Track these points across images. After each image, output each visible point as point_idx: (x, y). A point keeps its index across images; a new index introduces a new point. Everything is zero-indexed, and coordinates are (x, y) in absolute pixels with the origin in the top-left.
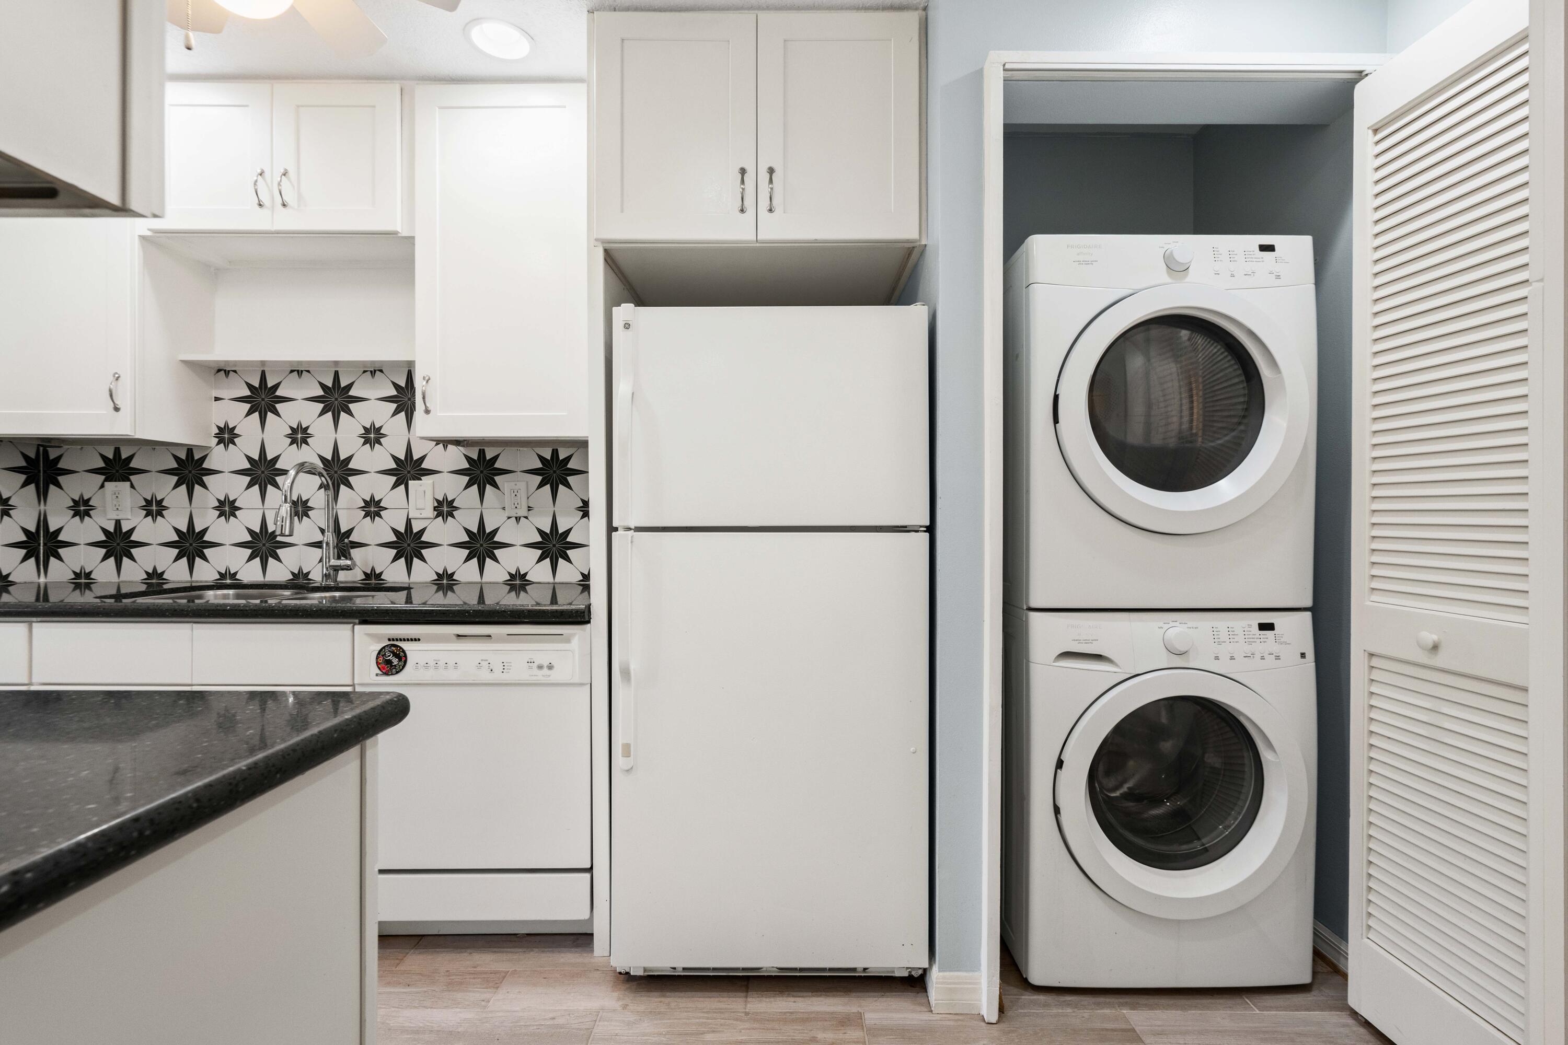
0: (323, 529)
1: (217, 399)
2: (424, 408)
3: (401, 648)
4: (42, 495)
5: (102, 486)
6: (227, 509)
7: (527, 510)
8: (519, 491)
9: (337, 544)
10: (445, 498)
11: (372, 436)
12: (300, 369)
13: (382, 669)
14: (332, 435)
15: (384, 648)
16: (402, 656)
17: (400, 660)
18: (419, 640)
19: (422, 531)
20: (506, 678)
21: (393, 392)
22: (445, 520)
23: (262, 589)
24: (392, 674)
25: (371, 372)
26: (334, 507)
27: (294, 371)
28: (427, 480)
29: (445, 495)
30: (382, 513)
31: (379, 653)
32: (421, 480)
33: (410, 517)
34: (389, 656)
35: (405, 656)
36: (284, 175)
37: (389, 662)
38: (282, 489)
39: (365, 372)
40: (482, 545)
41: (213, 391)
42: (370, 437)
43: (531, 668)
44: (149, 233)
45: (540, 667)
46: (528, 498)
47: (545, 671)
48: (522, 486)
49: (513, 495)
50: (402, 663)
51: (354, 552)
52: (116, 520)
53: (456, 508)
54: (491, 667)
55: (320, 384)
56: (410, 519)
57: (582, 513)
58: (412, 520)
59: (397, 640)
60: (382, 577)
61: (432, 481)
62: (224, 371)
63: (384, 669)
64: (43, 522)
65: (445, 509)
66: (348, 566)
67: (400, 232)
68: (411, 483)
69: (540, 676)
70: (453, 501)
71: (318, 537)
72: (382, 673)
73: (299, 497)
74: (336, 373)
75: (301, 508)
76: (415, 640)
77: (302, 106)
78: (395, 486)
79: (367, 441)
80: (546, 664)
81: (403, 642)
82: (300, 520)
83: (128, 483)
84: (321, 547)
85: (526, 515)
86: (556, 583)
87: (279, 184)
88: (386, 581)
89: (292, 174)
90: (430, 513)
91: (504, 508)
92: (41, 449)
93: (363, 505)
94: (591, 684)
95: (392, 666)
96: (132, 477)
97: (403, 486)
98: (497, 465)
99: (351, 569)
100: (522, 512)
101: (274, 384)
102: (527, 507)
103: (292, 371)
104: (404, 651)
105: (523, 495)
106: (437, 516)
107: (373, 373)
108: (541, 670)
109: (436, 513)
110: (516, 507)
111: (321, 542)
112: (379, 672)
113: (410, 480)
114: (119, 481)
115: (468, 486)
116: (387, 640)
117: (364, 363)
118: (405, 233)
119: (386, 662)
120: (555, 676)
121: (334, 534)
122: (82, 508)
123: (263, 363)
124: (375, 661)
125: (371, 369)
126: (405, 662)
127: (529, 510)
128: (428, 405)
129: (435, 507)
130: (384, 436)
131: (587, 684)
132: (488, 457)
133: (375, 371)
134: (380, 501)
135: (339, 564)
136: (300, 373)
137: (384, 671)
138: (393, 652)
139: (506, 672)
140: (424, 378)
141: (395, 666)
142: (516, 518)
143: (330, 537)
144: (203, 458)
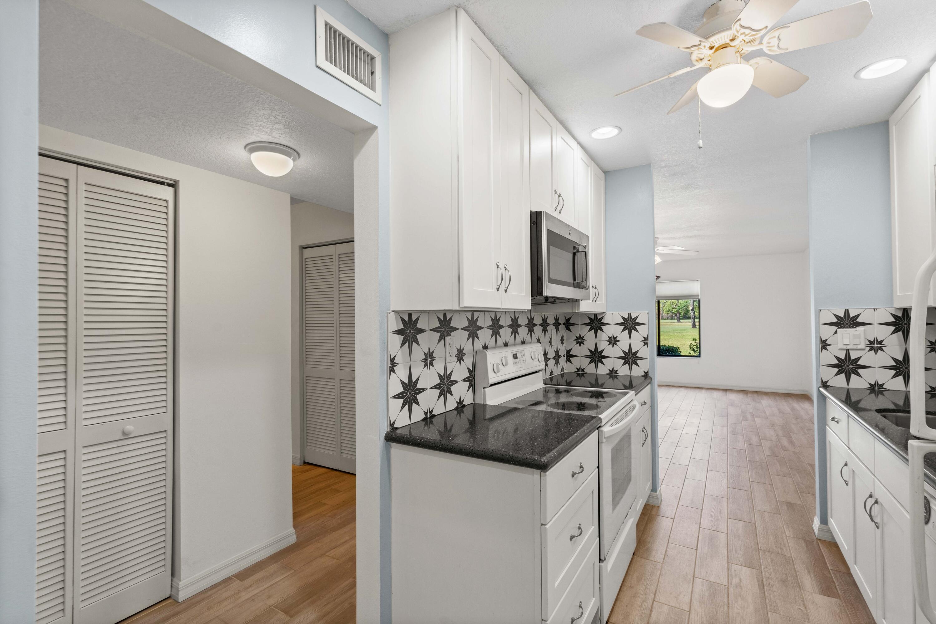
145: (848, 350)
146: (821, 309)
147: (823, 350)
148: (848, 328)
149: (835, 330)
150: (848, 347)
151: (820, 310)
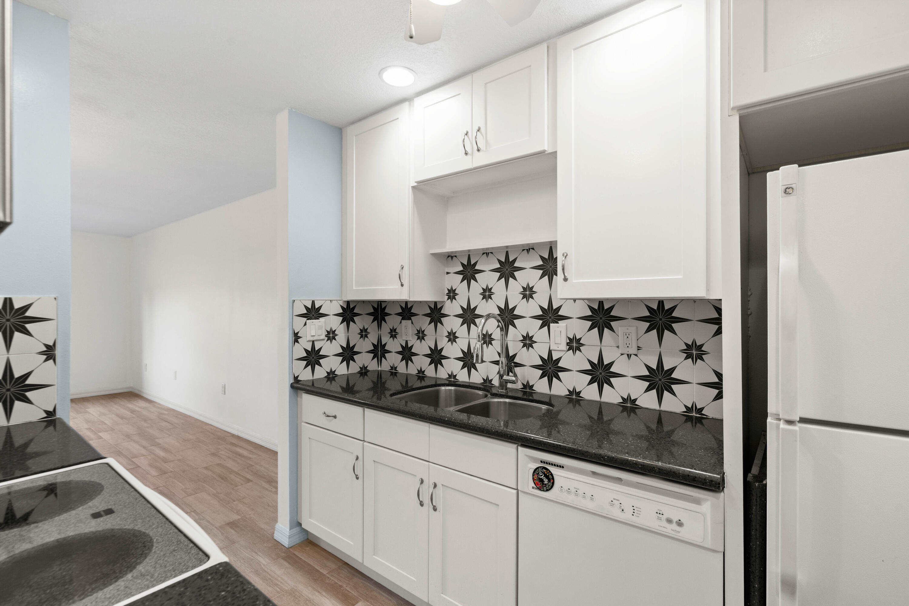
0: (499, 353)
1: (448, 273)
2: (563, 277)
3: (550, 472)
4: (380, 326)
5: (401, 322)
6: (452, 337)
7: (637, 349)
8: (630, 334)
9: (507, 364)
10: (575, 336)
11: (528, 293)
12: (488, 252)
13: (536, 484)
14: (505, 293)
15: (538, 468)
16: (550, 478)
17: (549, 481)
18: (563, 467)
19: (559, 360)
20: (635, 520)
21: (540, 263)
22: (574, 353)
23: (468, 388)
24: (543, 491)
25: (527, 250)
26: (506, 339)
27: (485, 253)
28: (562, 324)
29: (575, 334)
30: (533, 345)
31: (534, 471)
32: (558, 323)
33: (551, 349)
34: (542, 476)
35: (553, 479)
36: (479, 131)
37: (541, 480)
38: (478, 326)
39: (523, 250)
40: (601, 374)
41: (446, 269)
42: (526, 294)
43: (659, 519)
44: (416, 184)
45: (669, 521)
46: (638, 340)
47: (674, 526)
48: (632, 330)
49: (626, 337)
50: (550, 484)
51: (517, 370)
52: (406, 341)
53: (583, 345)
54: (622, 508)
55: (498, 261)
56: (551, 350)
57: (686, 355)
58: (552, 351)
59: (547, 463)
60: (533, 388)
61: (566, 324)
62: (451, 256)
63: (538, 485)
64: (380, 340)
65: (575, 345)
66: (513, 381)
67: (547, 150)
68: (552, 325)
69: (670, 529)
70: (580, 339)
71: (497, 358)
72: (536, 487)
73: (487, 332)
74: (507, 252)
75: (487, 339)
76: (560, 467)
77: (488, 83)
78: (542, 327)
79: (525, 296)
80: (675, 519)
81: (551, 466)
82: (487, 346)
83: (411, 321)
84: (498, 364)
85: (636, 353)
86: (662, 411)
87: (476, 138)
88: (536, 391)
89: (483, 130)
90: (564, 347)
91: (618, 347)
92: (379, 302)
93: (522, 339)
94: (724, 553)
95: (543, 484)
96: (412, 318)
97: (546, 327)
98: (612, 314)
99: (515, 383)
100: (633, 350)
101: (474, 262)
102: (637, 347)
103: (483, 254)
104: (552, 475)
105: (633, 337)
106: (569, 350)
107: (528, 251)
108: (672, 524)
109: (568, 347)
110: (628, 347)
111: (498, 361)
112: (534, 486)
113: (551, 323)
114: (407, 320)
115: (591, 329)
116: (540, 462)
117: (523, 245)
118: (550, 151)
119: (540, 480)
120: (684, 533)
121: (506, 358)
122: (394, 333)
123: (469, 251)
124: (532, 477)
125: (527, 248)
126: (553, 483)
127: (638, 349)
128: (566, 275)
129: (567, 343)
130: (535, 292)
131: (721, 552)
132: (606, 308)
133: (529, 249)
134: (532, 336)
135: (508, 379)
136: (487, 254)
137: (538, 486)
138: (544, 473)
139: (636, 516)
140: (563, 255)
141: (546, 484)
142: (628, 355)
143: (503, 360)
144: (441, 308)
145: (313, 342)
146: (294, 299)
147: (296, 343)
148: (314, 319)
149: (305, 321)
150: (314, 338)
151: (294, 301)
